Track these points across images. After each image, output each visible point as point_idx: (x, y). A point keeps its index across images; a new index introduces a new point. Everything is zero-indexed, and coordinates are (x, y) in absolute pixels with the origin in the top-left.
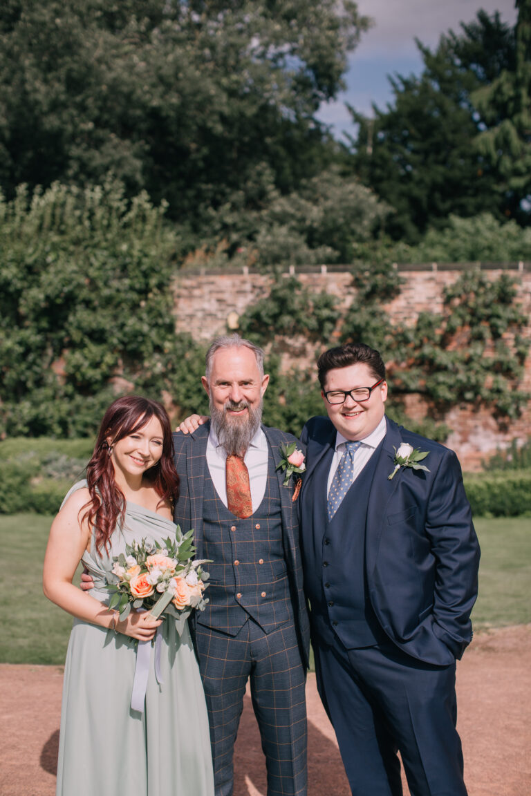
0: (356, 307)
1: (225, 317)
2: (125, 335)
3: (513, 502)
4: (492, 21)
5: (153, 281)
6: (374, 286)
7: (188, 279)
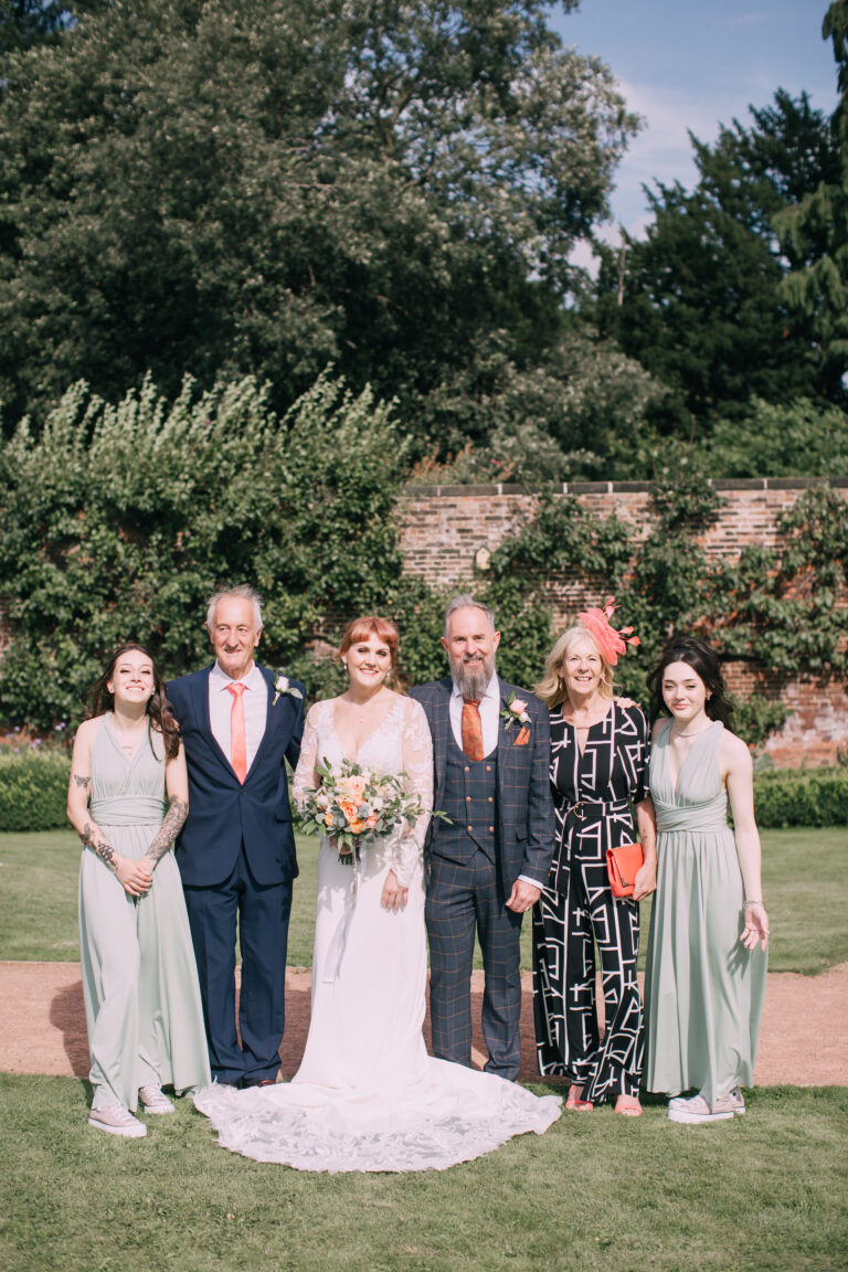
0: (656, 540)
1: (472, 554)
2: (335, 578)
4: (797, 105)
5: (374, 506)
6: (682, 511)
7: (418, 500)
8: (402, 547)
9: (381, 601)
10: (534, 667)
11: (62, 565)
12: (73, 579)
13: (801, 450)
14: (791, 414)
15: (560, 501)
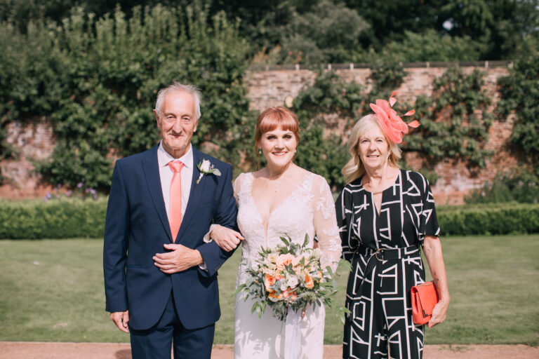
0: (375, 92)
1: (283, 99)
2: (215, 111)
3: (505, 225)
5: (235, 75)
6: (387, 78)
7: (258, 73)
8: (249, 96)
9: (238, 122)
10: (314, 155)
11: (82, 105)
12: (87, 111)
13: (431, 54)
14: (426, 38)
15: (328, 73)
